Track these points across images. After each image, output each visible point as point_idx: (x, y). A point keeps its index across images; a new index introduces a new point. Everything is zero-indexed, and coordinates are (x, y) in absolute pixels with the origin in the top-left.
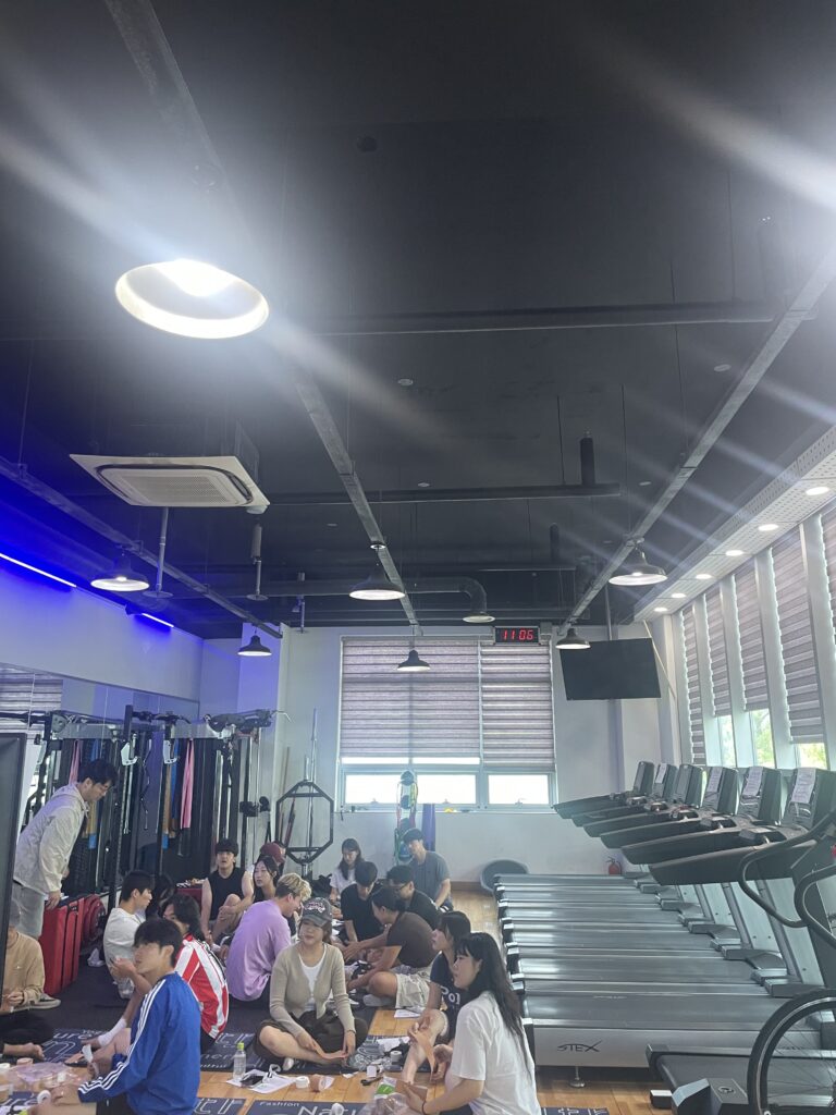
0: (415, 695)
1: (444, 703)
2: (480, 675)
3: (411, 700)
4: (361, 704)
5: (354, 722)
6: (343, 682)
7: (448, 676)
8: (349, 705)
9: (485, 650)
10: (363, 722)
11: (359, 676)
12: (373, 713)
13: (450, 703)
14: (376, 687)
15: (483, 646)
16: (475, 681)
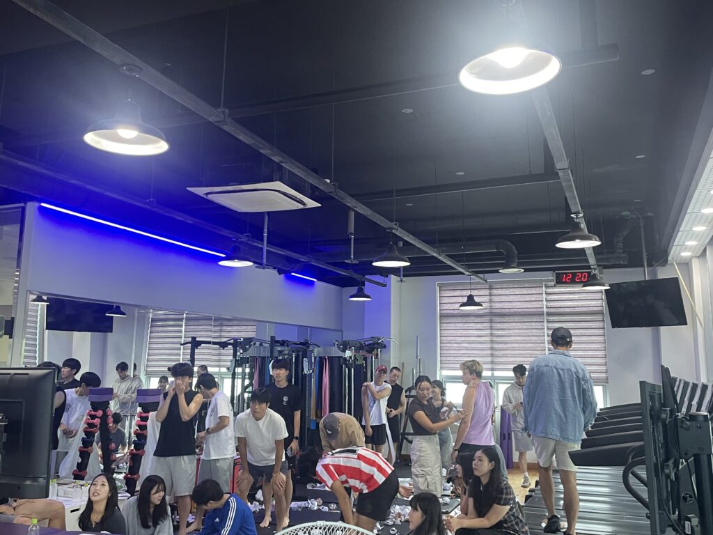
0: (494, 325)
1: (517, 331)
2: (545, 310)
3: (491, 329)
4: (455, 332)
5: (449, 345)
6: (440, 316)
7: (520, 310)
8: (446, 333)
9: (550, 290)
10: (456, 345)
11: (452, 311)
12: (463, 339)
13: (522, 331)
14: (464, 320)
15: (547, 287)
16: (541, 314)
